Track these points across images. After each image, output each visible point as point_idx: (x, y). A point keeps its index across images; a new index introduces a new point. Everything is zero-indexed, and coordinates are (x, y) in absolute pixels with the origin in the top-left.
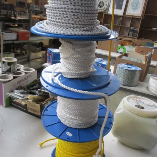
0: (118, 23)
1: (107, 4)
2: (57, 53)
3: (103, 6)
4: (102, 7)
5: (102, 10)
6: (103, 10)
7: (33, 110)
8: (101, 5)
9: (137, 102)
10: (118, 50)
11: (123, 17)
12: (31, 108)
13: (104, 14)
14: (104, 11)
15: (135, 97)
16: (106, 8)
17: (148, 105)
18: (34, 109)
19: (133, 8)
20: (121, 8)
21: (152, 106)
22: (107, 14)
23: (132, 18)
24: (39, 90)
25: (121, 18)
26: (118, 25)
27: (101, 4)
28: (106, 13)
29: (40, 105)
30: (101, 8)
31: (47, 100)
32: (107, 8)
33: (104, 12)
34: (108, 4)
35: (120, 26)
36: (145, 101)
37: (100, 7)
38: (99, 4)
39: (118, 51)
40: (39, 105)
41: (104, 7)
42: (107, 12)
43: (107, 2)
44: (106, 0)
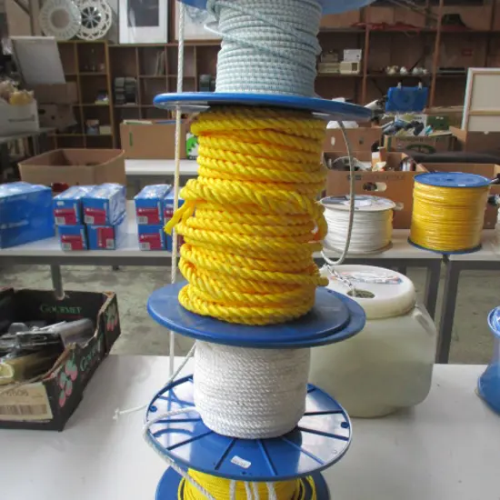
0: (159, 68)
1: (110, 14)
2: (9, 200)
3: (96, 21)
4: (95, 25)
5: (96, 34)
6: (99, 36)
7: (19, 410)
8: (89, 18)
9: (345, 282)
10: (190, 150)
11: (169, 48)
12: (12, 403)
13: (107, 46)
14: (104, 37)
15: (333, 272)
16: (108, 27)
17: (375, 282)
18: (22, 404)
19: (192, 18)
20: (155, 22)
21: (387, 282)
22: (116, 45)
23: (198, 47)
24: (18, 333)
25: (164, 53)
26: (160, 75)
27: (91, 18)
28: (111, 42)
29: (44, 383)
30: (94, 30)
31: (59, 359)
32: (112, 27)
33: (105, 41)
34: (113, 12)
35: (167, 76)
36: (363, 274)
37: (89, 27)
38: (83, 17)
39: (189, 153)
40: (40, 384)
41: (101, 25)
42: (115, 41)
43: (107, 6)
44: (104, 2)
